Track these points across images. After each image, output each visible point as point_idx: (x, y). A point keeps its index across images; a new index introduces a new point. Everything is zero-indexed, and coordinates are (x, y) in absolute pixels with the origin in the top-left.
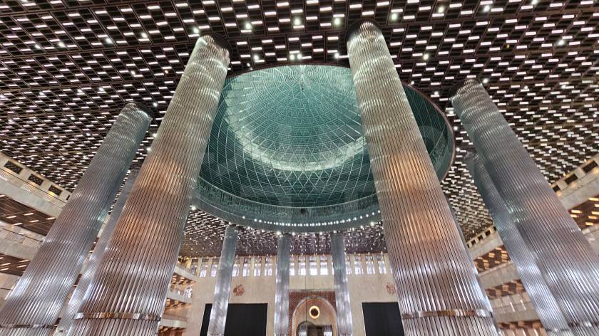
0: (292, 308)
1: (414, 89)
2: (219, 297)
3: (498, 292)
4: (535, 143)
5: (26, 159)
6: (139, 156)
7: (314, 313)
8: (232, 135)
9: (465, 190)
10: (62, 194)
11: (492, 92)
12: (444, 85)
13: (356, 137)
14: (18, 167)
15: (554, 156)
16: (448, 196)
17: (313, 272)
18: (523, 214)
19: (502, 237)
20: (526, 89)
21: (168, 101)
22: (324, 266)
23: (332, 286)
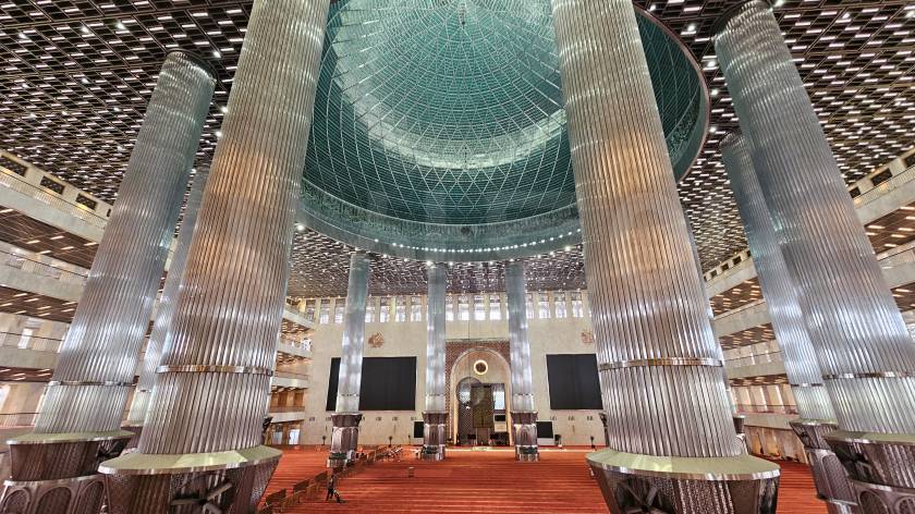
0: (450, 362)
1: (654, 20)
2: (349, 350)
3: (737, 341)
4: (839, 116)
5: (29, 153)
6: (203, 145)
7: (481, 368)
8: (349, 108)
9: (713, 196)
10: (98, 207)
11: (786, 25)
12: (706, 11)
13: (551, 109)
14: (20, 166)
15: (864, 139)
16: (686, 206)
17: (480, 316)
18: (795, 232)
19: (756, 267)
20: (846, 18)
21: (238, 46)
22: (496, 308)
23: (506, 334)
